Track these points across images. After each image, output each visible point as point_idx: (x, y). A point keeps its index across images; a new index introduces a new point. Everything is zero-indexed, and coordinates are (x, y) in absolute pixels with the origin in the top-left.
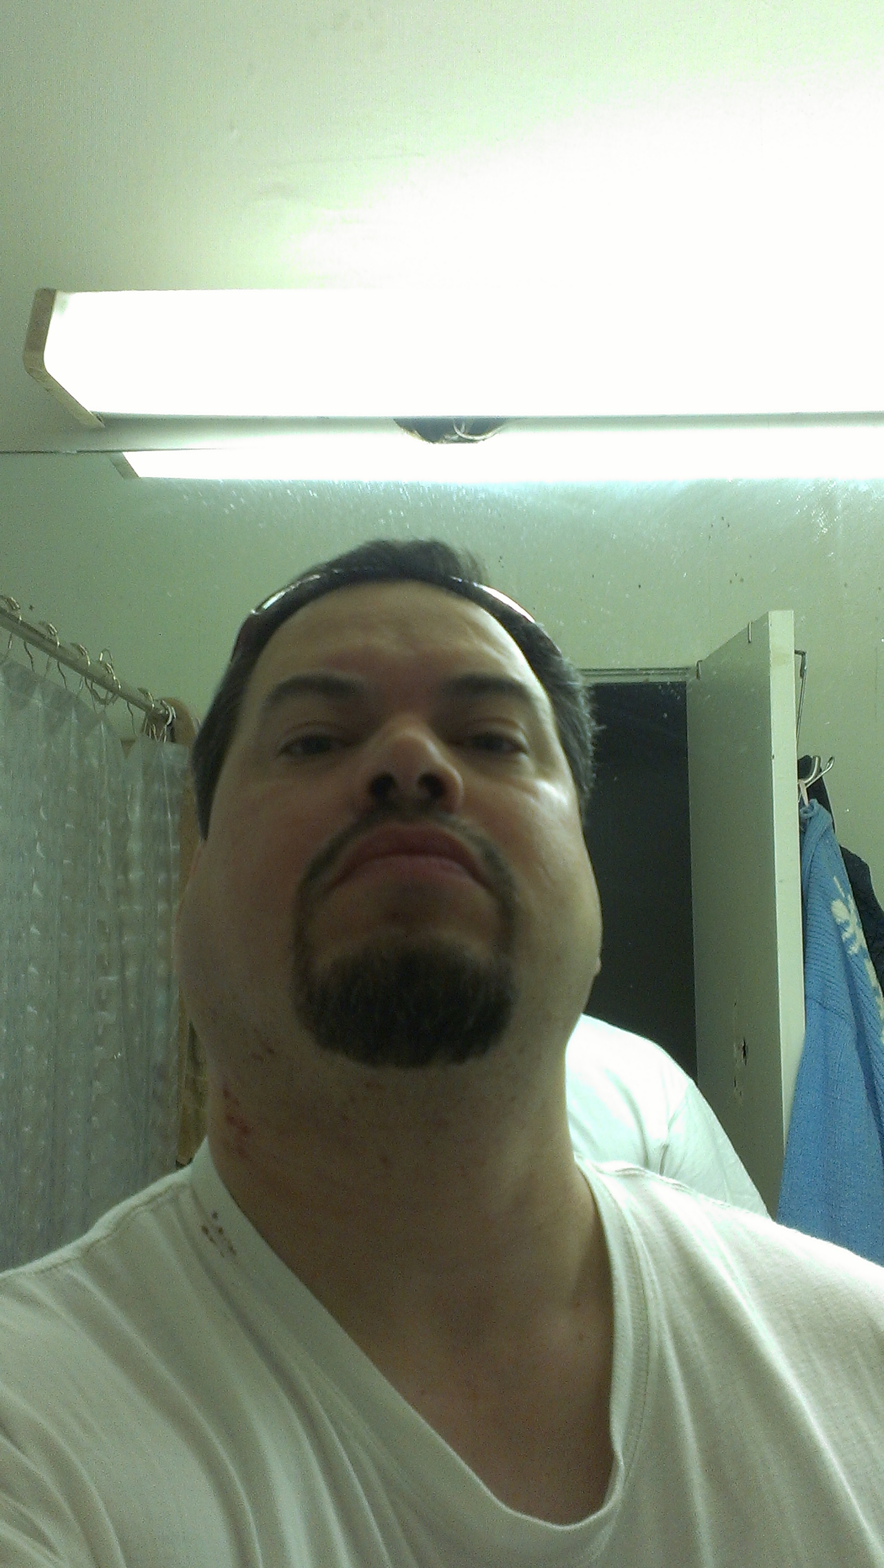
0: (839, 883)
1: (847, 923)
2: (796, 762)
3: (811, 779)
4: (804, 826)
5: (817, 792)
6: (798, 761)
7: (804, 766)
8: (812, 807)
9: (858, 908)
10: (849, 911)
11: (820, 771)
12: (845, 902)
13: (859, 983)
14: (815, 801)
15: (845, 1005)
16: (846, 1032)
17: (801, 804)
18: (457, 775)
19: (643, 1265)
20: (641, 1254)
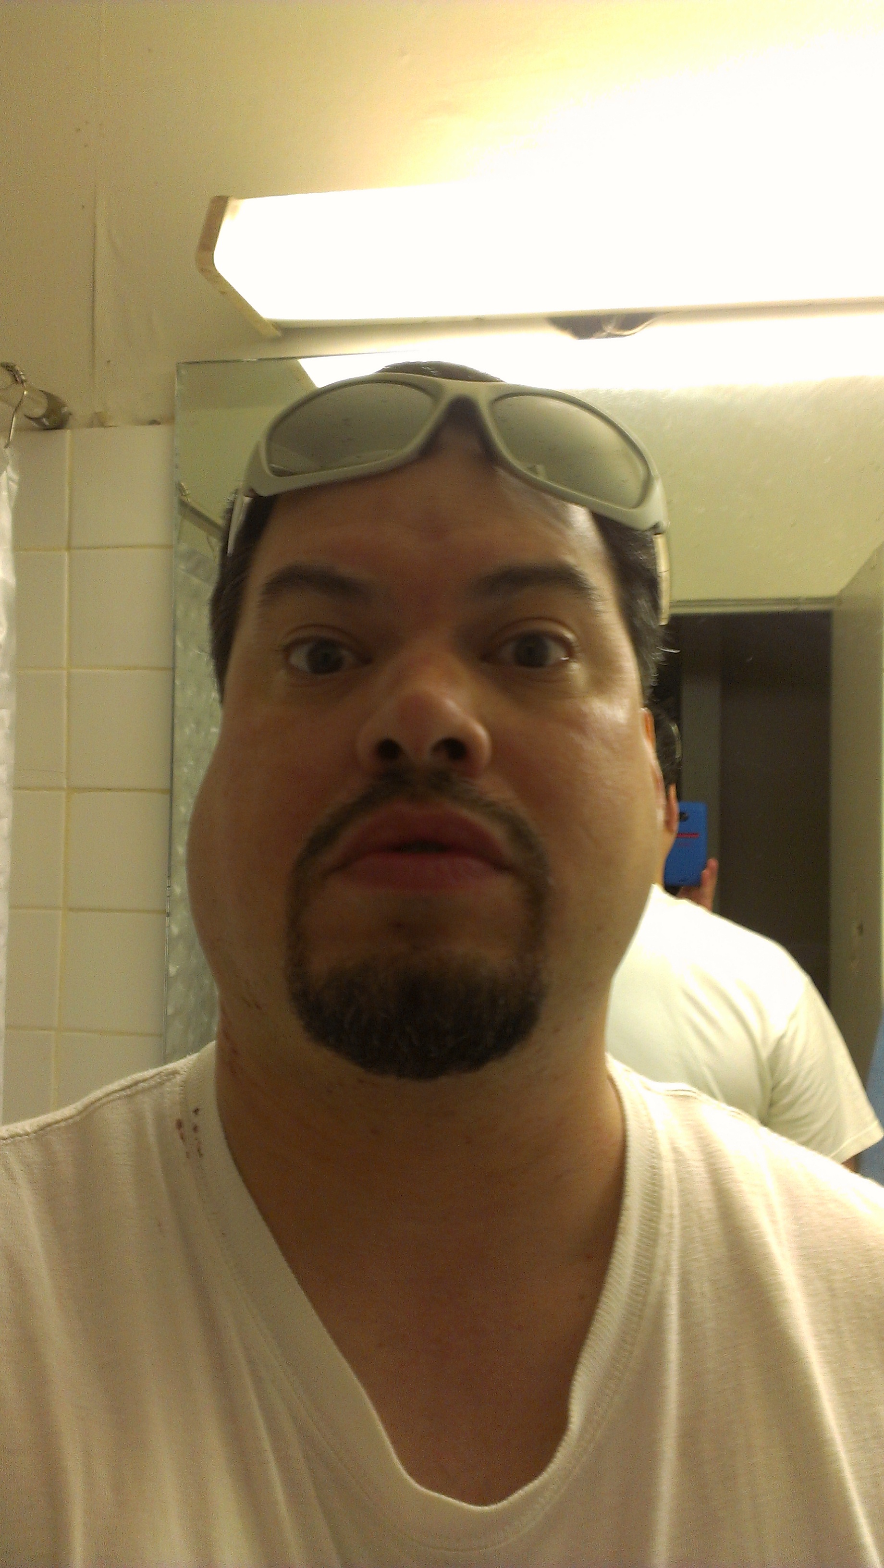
18: (481, 732)
19: (665, 1193)
20: (666, 1183)
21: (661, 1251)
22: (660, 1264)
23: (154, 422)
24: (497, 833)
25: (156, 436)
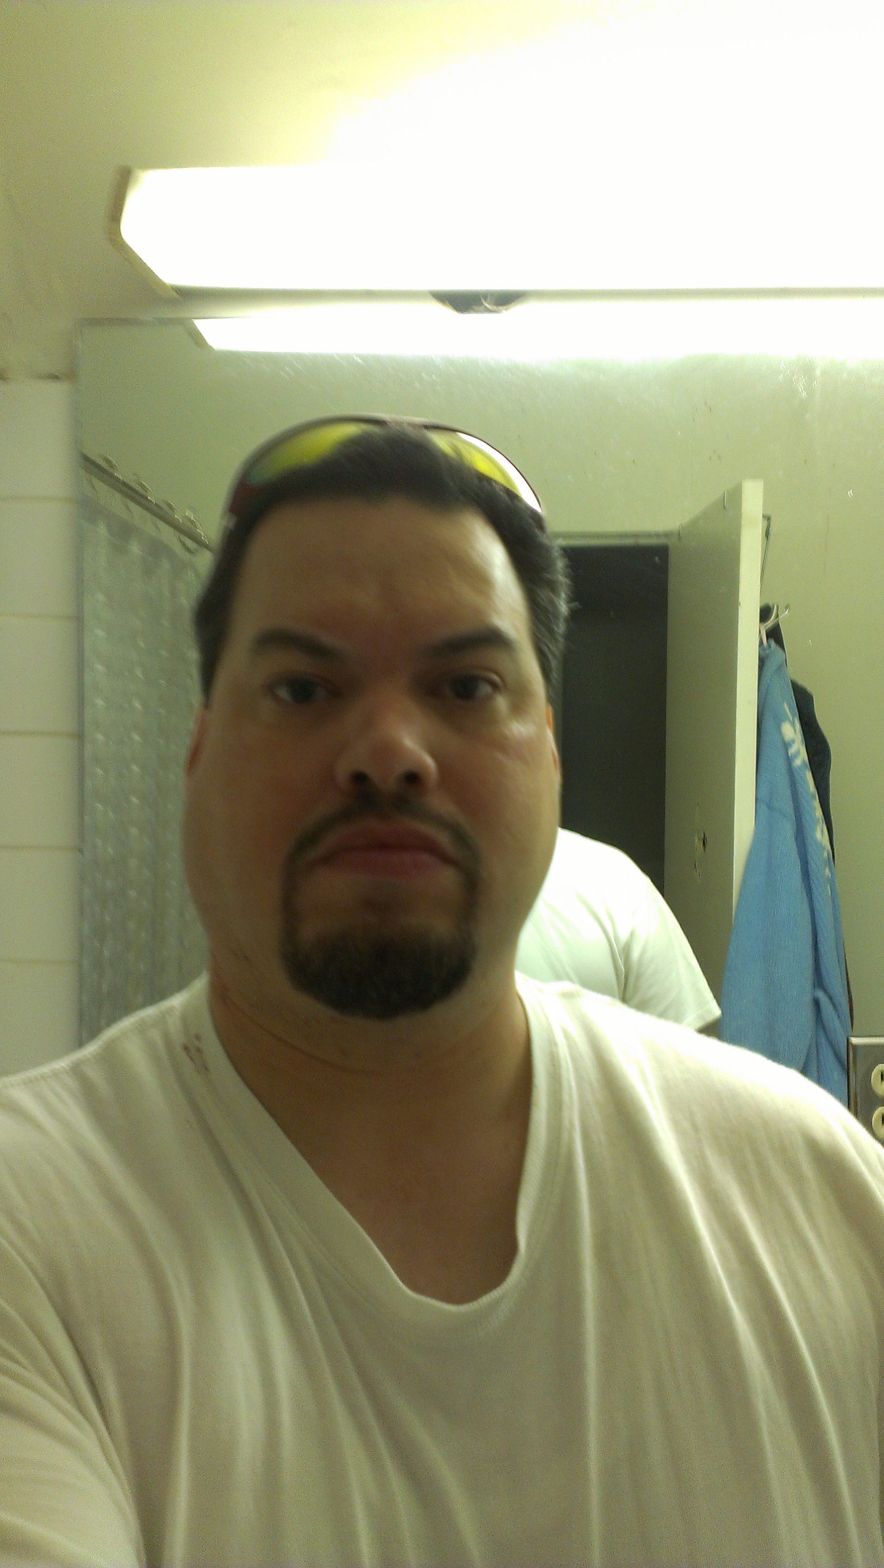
0: (788, 708)
1: (793, 741)
2: (759, 609)
3: (770, 623)
4: (762, 662)
5: (774, 634)
6: (760, 609)
7: (765, 613)
8: (770, 646)
9: (802, 727)
10: (795, 731)
11: (777, 616)
12: (793, 724)
13: (800, 789)
14: (773, 643)
15: (788, 807)
16: (788, 829)
17: (761, 643)
18: (429, 762)
19: (564, 1073)
20: (563, 1063)
21: (566, 1114)
22: (566, 1123)
23: (55, 377)
24: (443, 839)
25: (57, 393)
